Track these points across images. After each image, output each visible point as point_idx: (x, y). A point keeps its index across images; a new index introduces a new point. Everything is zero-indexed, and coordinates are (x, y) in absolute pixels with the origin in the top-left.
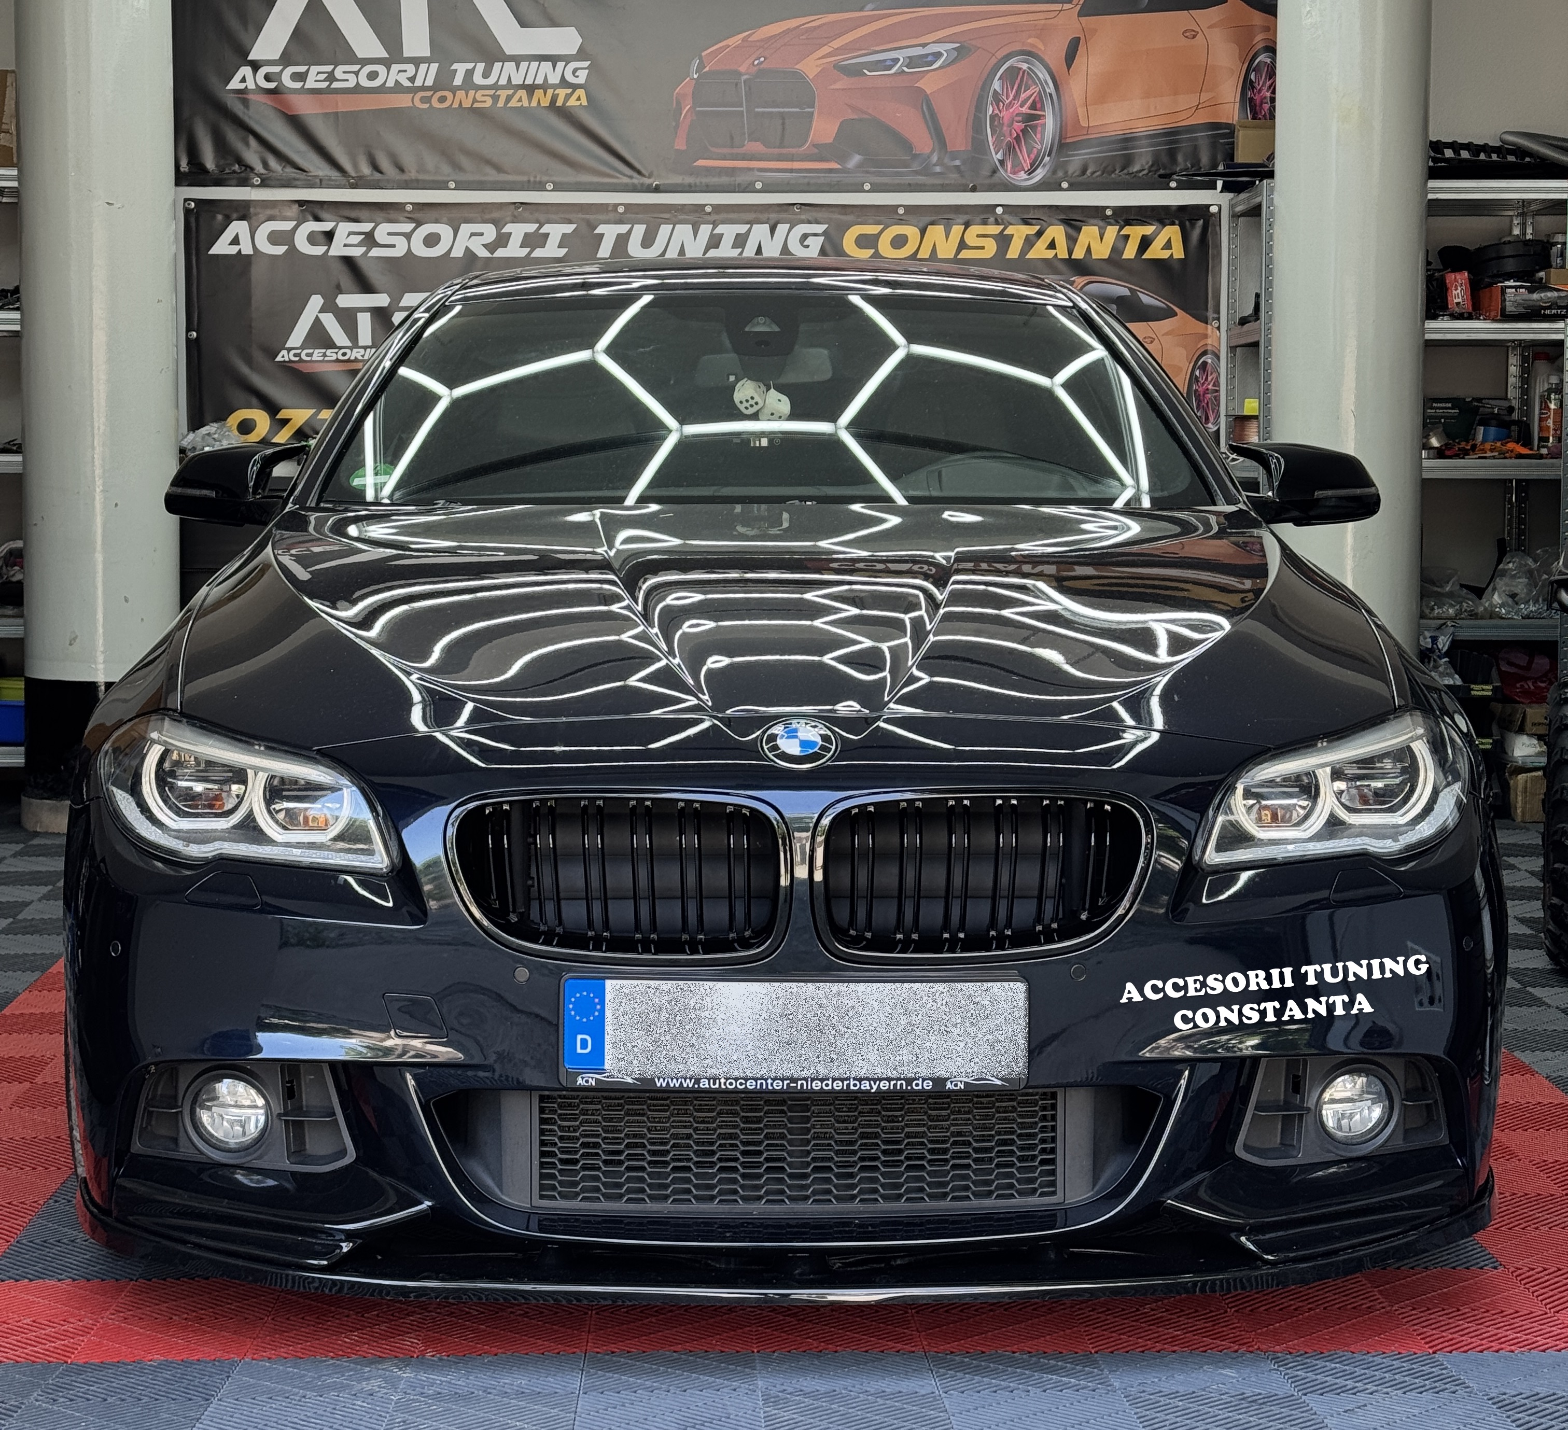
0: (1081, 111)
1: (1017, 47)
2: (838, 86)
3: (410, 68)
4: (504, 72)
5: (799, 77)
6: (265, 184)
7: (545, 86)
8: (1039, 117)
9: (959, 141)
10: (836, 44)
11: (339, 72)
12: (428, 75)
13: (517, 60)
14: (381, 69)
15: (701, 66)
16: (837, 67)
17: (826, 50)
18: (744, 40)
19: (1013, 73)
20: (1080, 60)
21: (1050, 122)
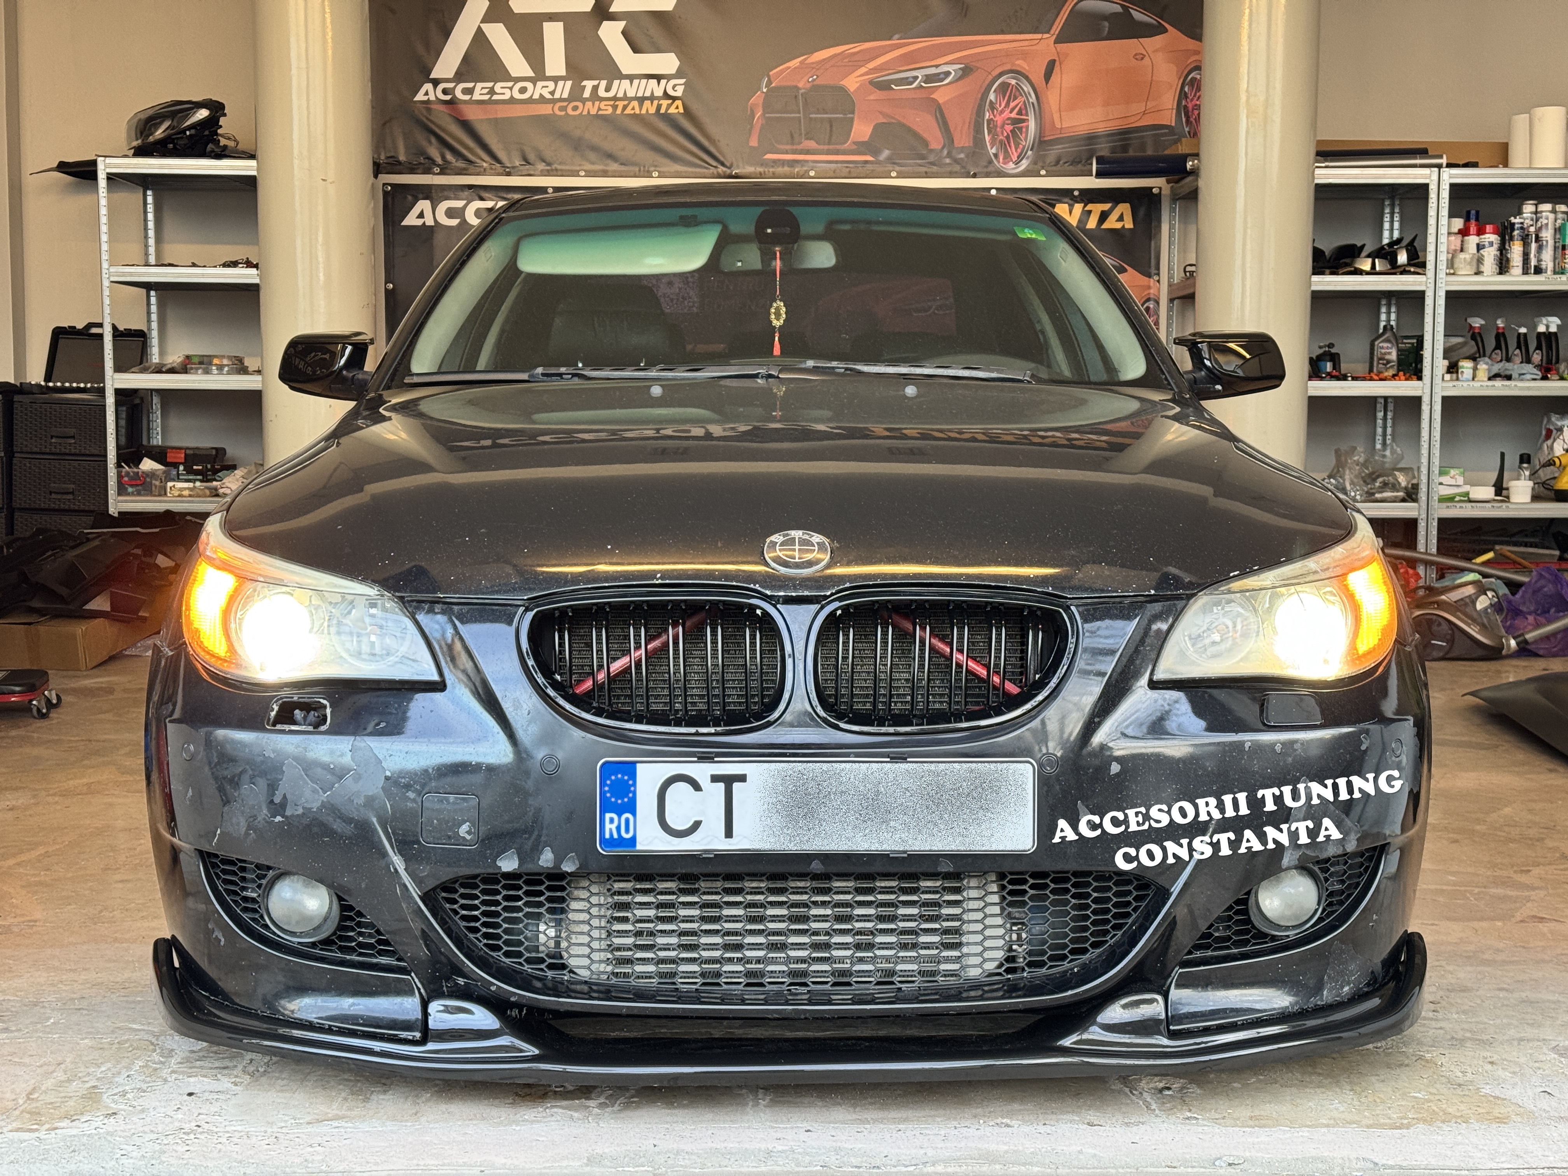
0: (1056, 116)
1: (1007, 67)
2: (872, 97)
3: (551, 85)
4: (621, 88)
5: (843, 90)
6: (442, 172)
7: (652, 98)
8: (1024, 121)
9: (963, 139)
10: (871, 65)
12: (564, 89)
13: (631, 78)
14: (529, 85)
15: (770, 82)
16: (871, 82)
17: (863, 70)
18: (801, 62)
19: (1004, 87)
20: (1055, 78)
21: (1032, 125)
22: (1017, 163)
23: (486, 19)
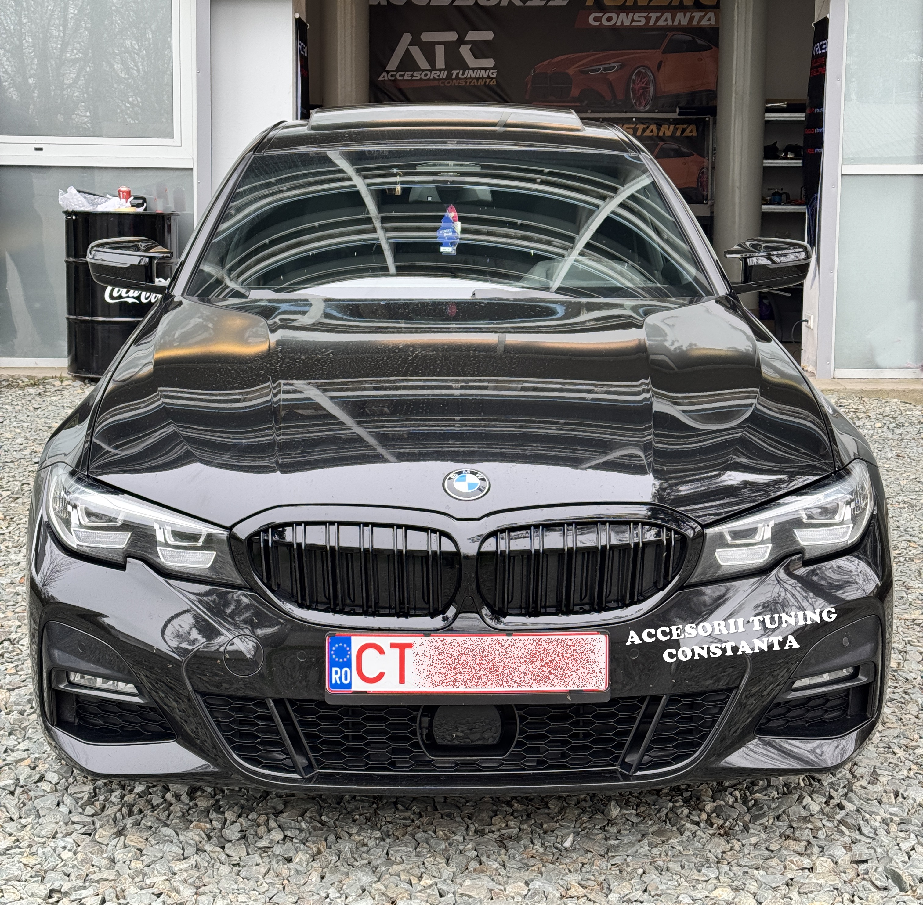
0: (662, 86)
1: (641, 64)
2: (580, 78)
3: (438, 72)
4: (469, 74)
5: (567, 75)
7: (483, 78)
8: (648, 88)
9: (620, 96)
10: (579, 63)
11: (415, 74)
12: (444, 75)
13: (473, 69)
14: (429, 73)
15: (534, 71)
16: (580, 71)
17: (576, 66)
18: (550, 62)
19: (639, 72)
20: (662, 68)
21: (652, 89)
22: (645, 107)
23: (411, 44)
